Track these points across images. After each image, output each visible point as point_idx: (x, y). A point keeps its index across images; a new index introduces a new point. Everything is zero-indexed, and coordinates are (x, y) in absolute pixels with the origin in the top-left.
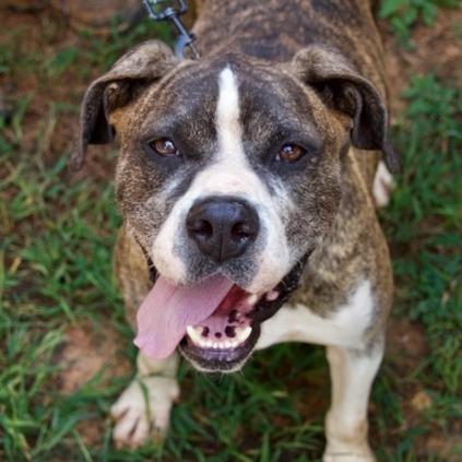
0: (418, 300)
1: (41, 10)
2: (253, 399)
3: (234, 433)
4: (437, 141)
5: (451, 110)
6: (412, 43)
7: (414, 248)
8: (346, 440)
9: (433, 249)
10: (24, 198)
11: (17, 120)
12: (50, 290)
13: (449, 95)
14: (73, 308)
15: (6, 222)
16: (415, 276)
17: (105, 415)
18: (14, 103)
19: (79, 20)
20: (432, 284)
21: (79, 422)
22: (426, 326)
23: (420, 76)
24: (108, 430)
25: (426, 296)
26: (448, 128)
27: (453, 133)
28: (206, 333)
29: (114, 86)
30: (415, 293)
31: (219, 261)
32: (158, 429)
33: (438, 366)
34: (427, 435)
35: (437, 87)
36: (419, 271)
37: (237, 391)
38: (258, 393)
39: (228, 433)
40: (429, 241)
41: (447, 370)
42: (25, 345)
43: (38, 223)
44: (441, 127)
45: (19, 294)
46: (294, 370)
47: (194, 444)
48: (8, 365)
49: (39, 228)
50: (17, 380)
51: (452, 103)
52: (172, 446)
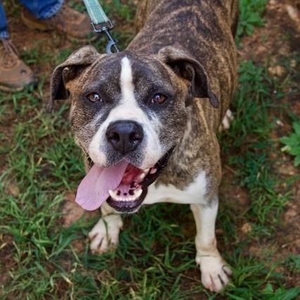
0: (245, 176)
1: (53, 30)
2: (161, 228)
3: (152, 246)
4: (254, 94)
5: (261, 79)
6: (241, 45)
7: (243, 150)
8: (205, 250)
9: (252, 150)
10: (44, 127)
11: (40, 87)
12: (57, 174)
13: (260, 71)
14: (69, 183)
15: (35, 139)
16: (243, 164)
17: (86, 237)
18: (38, 78)
19: (71, 35)
20: (252, 168)
21: (73, 241)
22: (249, 190)
23: (245, 61)
24: (88, 245)
25: (249, 174)
26: (259, 88)
27: (262, 90)
28: (119, 194)
29: (67, 69)
30: (243, 173)
31: (124, 154)
32: (113, 244)
33: (254, 210)
34: (249, 245)
35: (254, 67)
36: (245, 162)
37: (153, 224)
38: (163, 225)
39: (148, 245)
40: (250, 146)
41: (260, 212)
42: (45, 202)
43: (51, 139)
44: (256, 87)
45: (41, 176)
46: (181, 213)
47: (131, 251)
48: (36, 212)
49: (52, 142)
50: (41, 220)
51: (262, 75)
52: (120, 253)
